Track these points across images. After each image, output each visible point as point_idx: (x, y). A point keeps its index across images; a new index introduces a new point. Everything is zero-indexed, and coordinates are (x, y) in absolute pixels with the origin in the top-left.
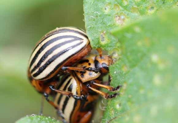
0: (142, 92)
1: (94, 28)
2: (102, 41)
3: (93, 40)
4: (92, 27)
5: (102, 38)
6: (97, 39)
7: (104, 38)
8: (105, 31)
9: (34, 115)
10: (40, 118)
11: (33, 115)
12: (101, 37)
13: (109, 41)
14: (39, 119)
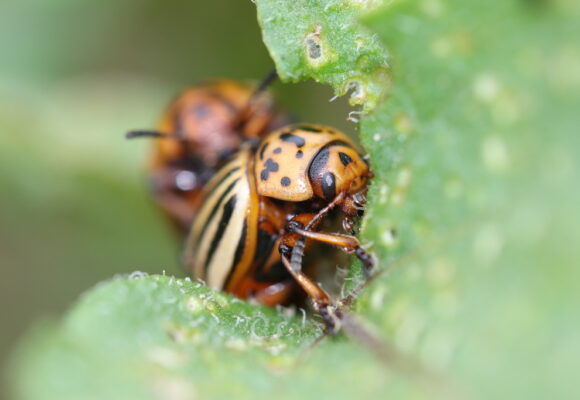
0: (453, 191)
1: (283, 20)
2: (312, 57)
3: (283, 58)
4: (279, 19)
5: (312, 49)
6: (296, 52)
7: (318, 47)
8: (320, 28)
9: (138, 273)
10: (159, 283)
11: (137, 276)
12: (308, 47)
13: (333, 55)
14: (155, 285)
